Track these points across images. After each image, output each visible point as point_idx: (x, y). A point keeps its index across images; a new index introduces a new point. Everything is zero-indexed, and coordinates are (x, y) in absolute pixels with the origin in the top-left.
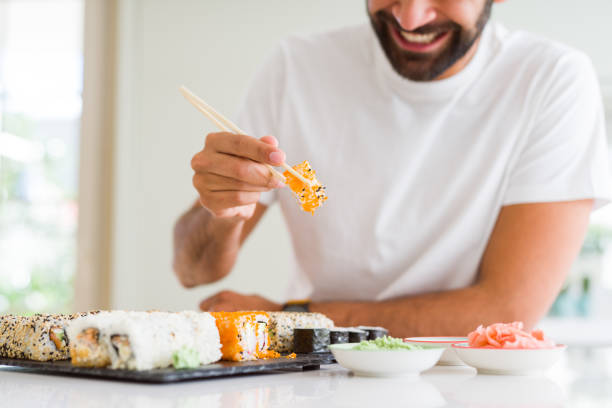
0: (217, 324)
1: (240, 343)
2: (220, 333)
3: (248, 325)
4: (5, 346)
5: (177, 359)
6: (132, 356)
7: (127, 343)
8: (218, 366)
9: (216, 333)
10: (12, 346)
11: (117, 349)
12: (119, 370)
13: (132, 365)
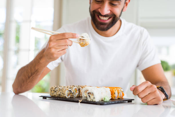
0: (110, 90)
1: (115, 95)
2: (111, 92)
3: (116, 91)
4: (60, 95)
5: (105, 99)
6: (94, 98)
7: (93, 95)
8: (111, 101)
9: (110, 92)
10: (62, 95)
11: (90, 96)
12: (90, 101)
13: (94, 100)
